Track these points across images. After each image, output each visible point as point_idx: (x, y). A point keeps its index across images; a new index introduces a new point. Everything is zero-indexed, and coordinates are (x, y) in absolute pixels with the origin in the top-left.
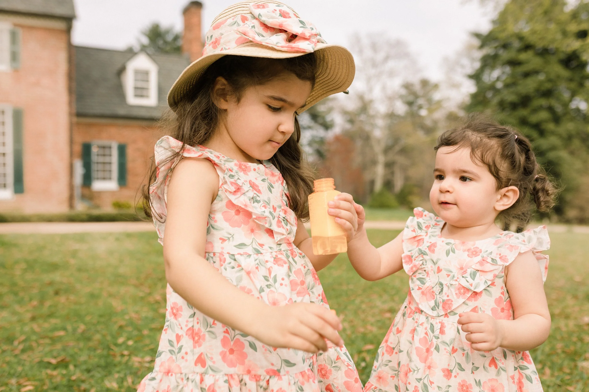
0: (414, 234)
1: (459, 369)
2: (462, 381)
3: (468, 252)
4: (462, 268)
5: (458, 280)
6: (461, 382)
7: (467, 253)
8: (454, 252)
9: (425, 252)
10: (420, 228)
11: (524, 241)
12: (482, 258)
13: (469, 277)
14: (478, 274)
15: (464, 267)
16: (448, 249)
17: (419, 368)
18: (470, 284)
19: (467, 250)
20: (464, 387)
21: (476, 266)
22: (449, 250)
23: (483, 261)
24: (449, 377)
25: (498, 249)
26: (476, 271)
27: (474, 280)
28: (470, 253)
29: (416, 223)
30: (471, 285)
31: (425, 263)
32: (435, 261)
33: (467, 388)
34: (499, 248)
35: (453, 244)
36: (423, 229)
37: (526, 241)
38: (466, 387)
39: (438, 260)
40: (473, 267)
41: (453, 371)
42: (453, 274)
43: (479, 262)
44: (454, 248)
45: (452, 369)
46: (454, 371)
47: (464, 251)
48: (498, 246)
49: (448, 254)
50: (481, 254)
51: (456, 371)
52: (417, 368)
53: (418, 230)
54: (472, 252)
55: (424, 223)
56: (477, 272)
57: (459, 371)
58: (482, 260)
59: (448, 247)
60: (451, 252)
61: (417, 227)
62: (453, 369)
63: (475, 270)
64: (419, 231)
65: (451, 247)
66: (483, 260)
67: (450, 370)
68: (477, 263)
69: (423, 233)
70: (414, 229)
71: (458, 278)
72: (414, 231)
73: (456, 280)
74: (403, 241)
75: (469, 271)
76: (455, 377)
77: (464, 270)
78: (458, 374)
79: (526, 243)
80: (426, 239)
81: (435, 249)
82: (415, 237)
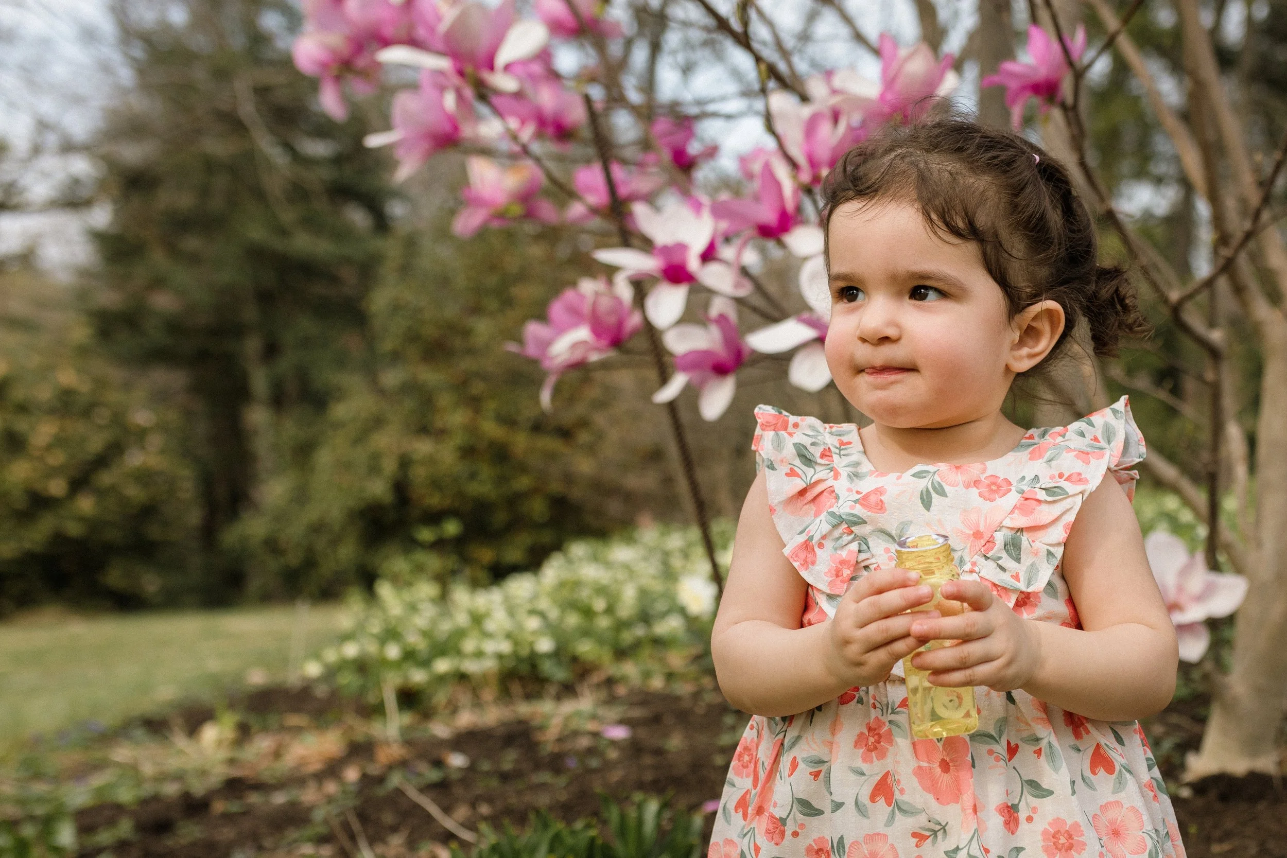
0: (799, 484)
1: (1034, 796)
2: (1050, 824)
3: (978, 488)
4: (977, 535)
5: (977, 569)
6: (1047, 827)
7: (974, 491)
8: (942, 493)
9: (854, 515)
10: (808, 461)
11: (1096, 439)
12: (1020, 495)
13: (1004, 555)
14: (1025, 539)
15: (982, 529)
16: (925, 490)
17: (944, 824)
18: (1012, 576)
19: (972, 484)
20: (1061, 837)
21: (1012, 519)
22: (928, 491)
23: (1028, 501)
24: (1012, 825)
25: (1050, 466)
26: (1016, 533)
27: (1018, 560)
28: (984, 490)
29: (793, 451)
30: (1016, 577)
31: (864, 547)
32: (893, 533)
33: (1070, 837)
34: (1053, 463)
35: (935, 472)
36: (816, 463)
37: (1100, 438)
38: (1066, 835)
39: (904, 526)
40: (1008, 523)
41: (1020, 807)
42: (959, 553)
43: (1015, 507)
44: (939, 483)
45: (1016, 802)
46: (1022, 806)
47: (967, 486)
48: (1045, 459)
49: (926, 501)
50: (1013, 488)
51: (1027, 803)
52: (940, 824)
53: (804, 468)
54: (989, 486)
55: (813, 444)
56: (1019, 534)
57: (1035, 802)
58: (1022, 499)
59: (923, 483)
60: (934, 495)
61: (797, 462)
62: (1020, 801)
63: (1013, 532)
64: (810, 471)
65: (931, 481)
66: (1026, 499)
67: (1012, 805)
68: (1012, 512)
69: (821, 473)
70: (791, 469)
71: (974, 564)
72: (792, 473)
73: (972, 571)
74: (772, 510)
75: (1000, 538)
76: (1030, 819)
77: (986, 538)
78: (1034, 810)
79: (1103, 444)
80: (841, 485)
81: (882, 498)
82: (802, 493)
